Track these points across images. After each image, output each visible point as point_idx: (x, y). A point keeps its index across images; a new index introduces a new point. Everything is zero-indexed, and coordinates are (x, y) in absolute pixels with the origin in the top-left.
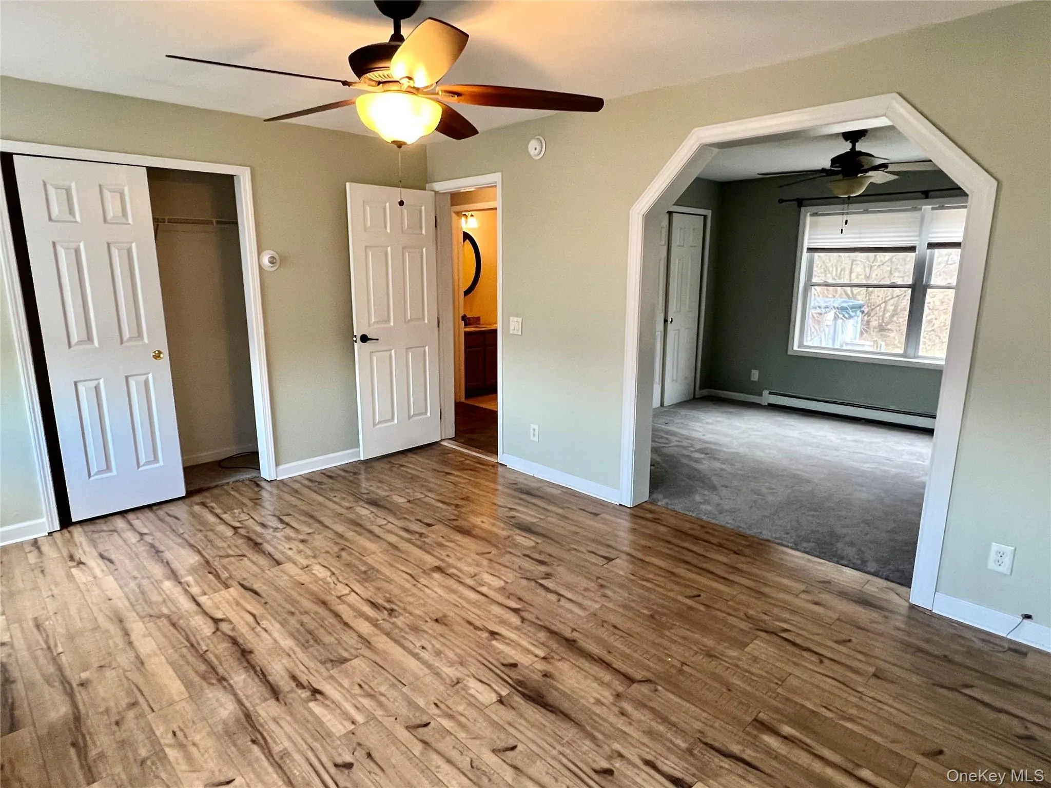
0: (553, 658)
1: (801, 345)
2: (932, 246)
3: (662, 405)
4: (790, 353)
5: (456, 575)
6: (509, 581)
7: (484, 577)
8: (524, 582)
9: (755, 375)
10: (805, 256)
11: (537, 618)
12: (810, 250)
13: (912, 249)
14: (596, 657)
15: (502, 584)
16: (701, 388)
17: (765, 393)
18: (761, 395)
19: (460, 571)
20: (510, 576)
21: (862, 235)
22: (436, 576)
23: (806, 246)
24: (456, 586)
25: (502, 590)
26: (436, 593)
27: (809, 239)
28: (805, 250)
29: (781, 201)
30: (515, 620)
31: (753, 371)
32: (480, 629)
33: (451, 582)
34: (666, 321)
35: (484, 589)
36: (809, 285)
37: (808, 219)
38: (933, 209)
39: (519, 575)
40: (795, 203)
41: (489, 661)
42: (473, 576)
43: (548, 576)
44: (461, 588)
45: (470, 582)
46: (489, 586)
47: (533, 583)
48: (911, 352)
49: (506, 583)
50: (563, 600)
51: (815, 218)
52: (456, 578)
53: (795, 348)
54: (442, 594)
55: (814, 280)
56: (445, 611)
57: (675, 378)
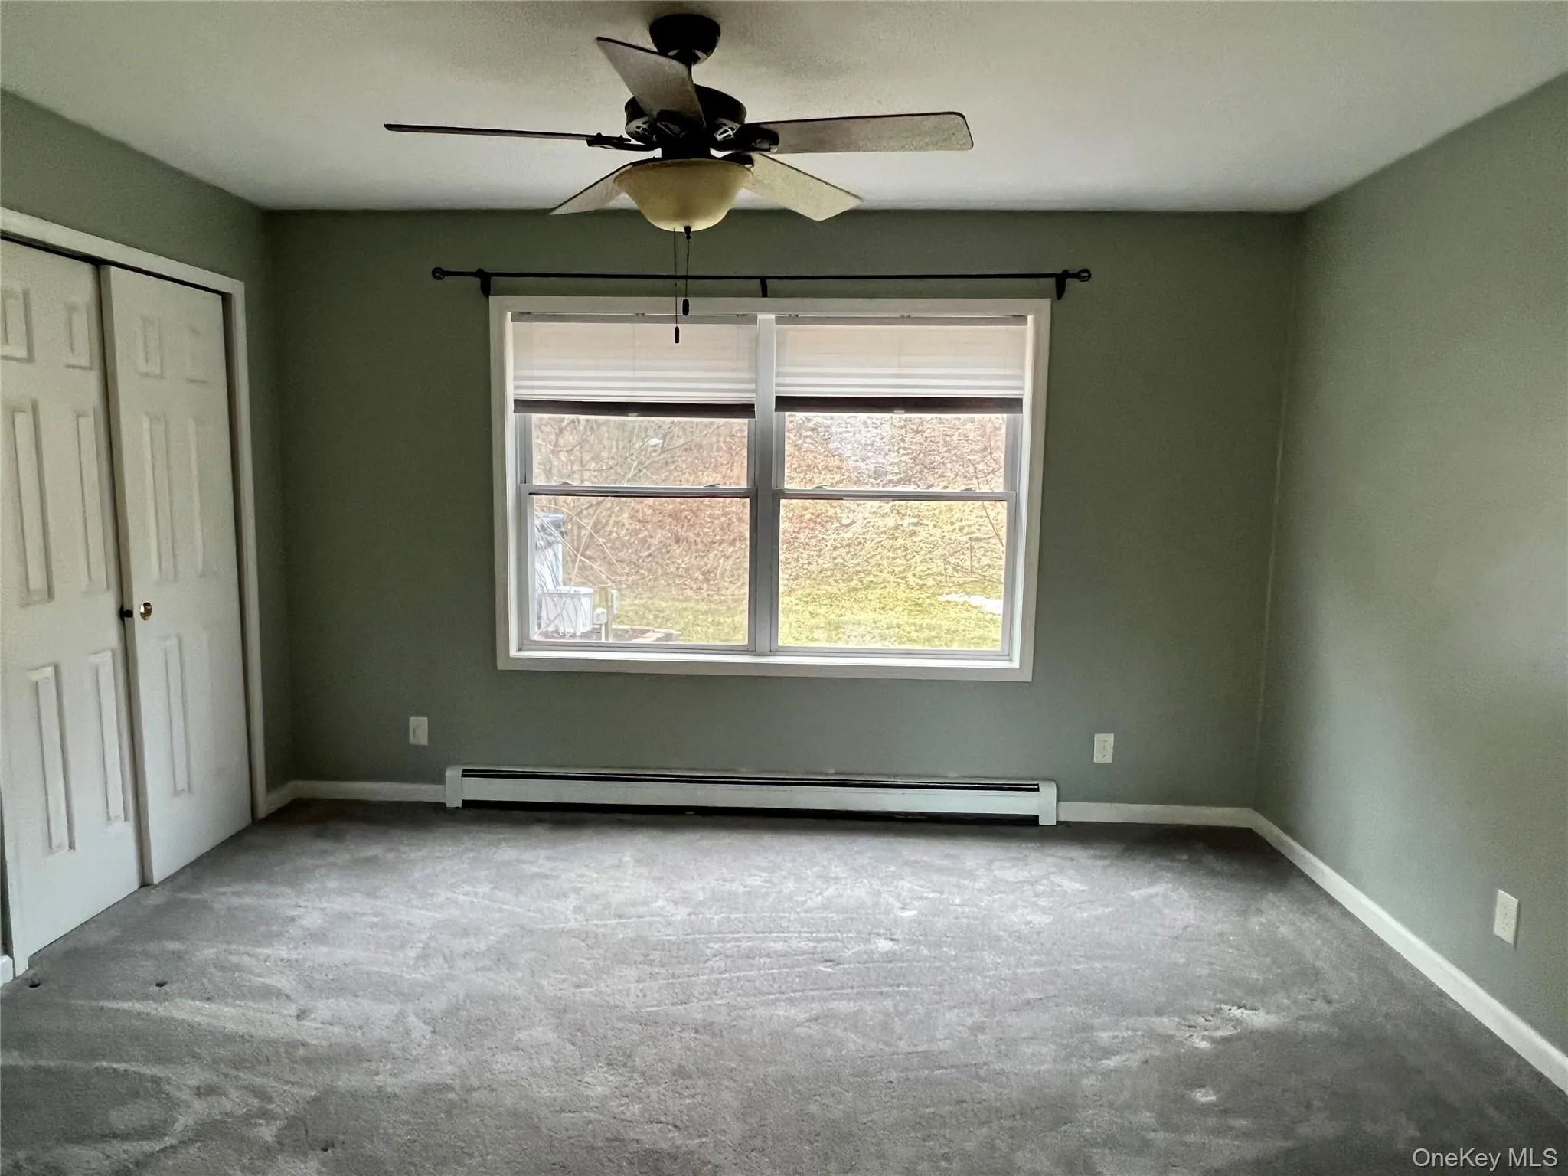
1: (524, 643)
2: (786, 403)
3: (145, 883)
4: (501, 665)
9: (419, 729)
10: (511, 417)
12: (525, 405)
13: (744, 410)
16: (272, 785)
17: (453, 773)
18: (441, 780)
21: (639, 374)
23: (511, 395)
27: (516, 378)
28: (510, 405)
29: (439, 273)
31: (413, 720)
34: (125, 614)
36: (528, 492)
37: (510, 326)
38: (779, 321)
40: (476, 282)
48: (763, 643)
51: (524, 326)
53: (514, 653)
55: (539, 480)
57: (182, 784)
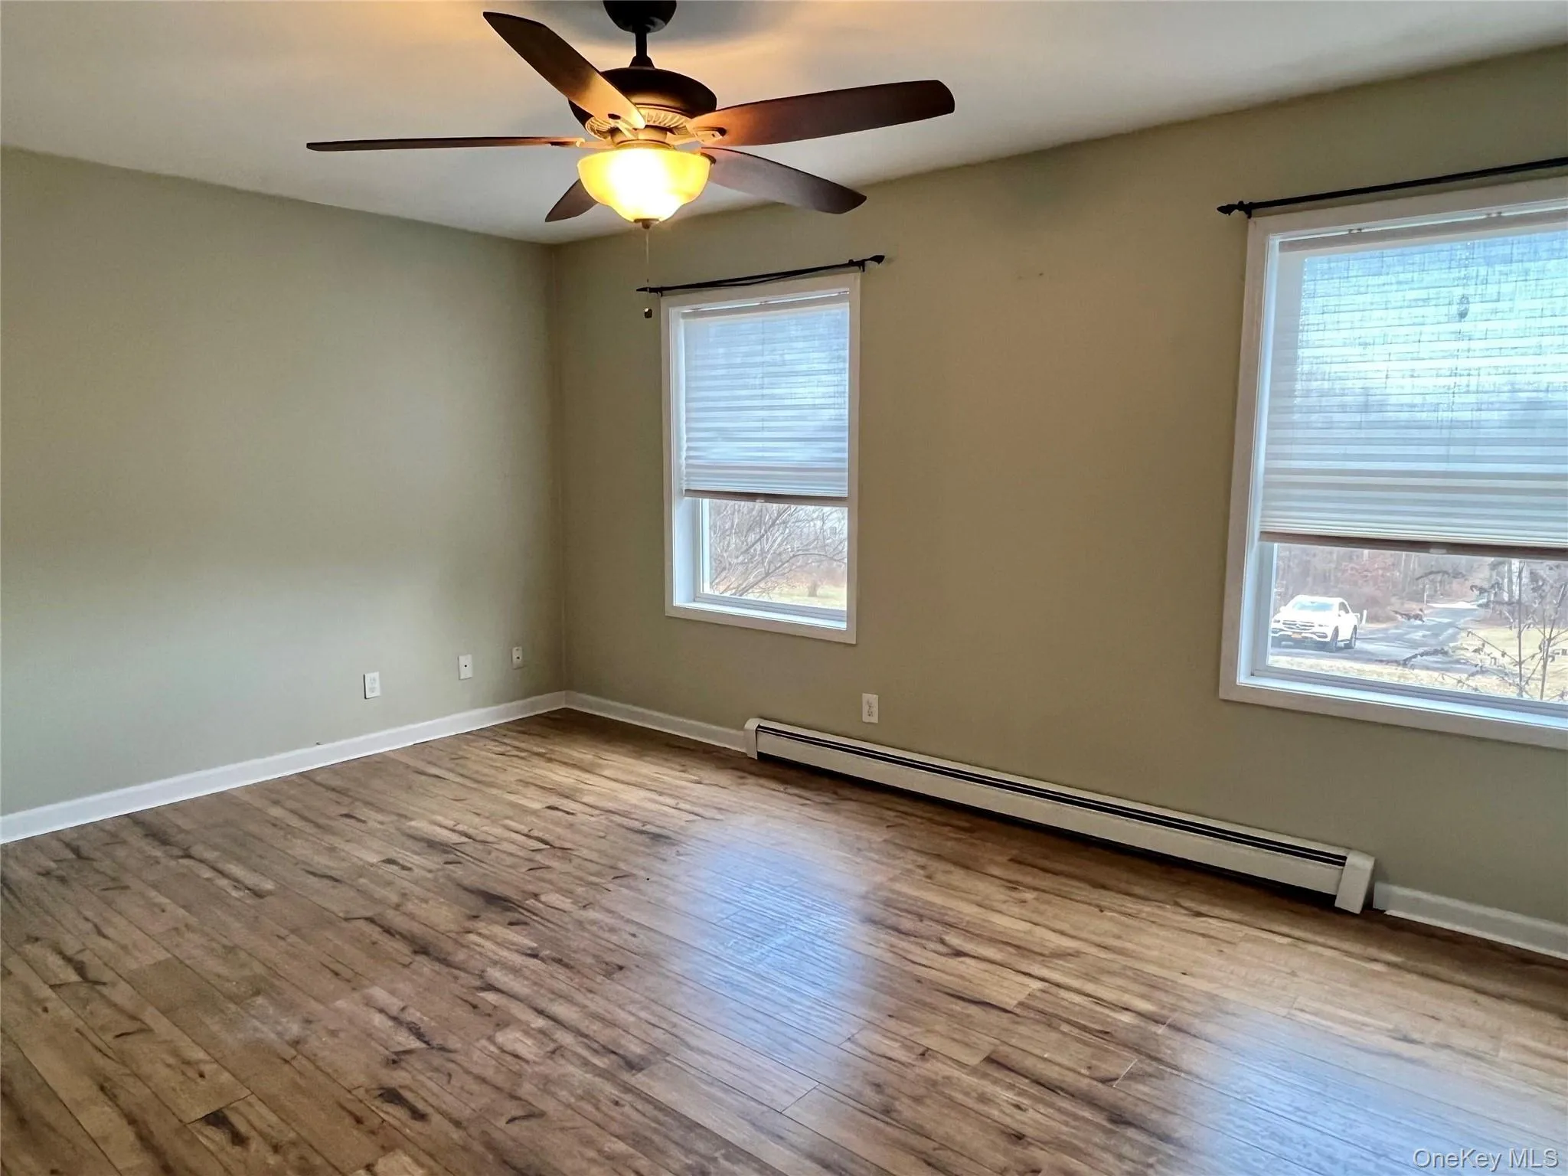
0: (457, 933)
5: (596, 1051)
6: (484, 1042)
7: (535, 1049)
8: (454, 1042)
11: (456, 978)
14: (397, 936)
15: (500, 1038)
19: (586, 1063)
20: (480, 1056)
22: (635, 1049)
24: (594, 1028)
25: (502, 1025)
26: (630, 1013)
30: (496, 975)
32: (555, 960)
33: (605, 1035)
35: (540, 1022)
39: (458, 1057)
41: (543, 925)
42: (557, 1051)
43: (395, 1061)
44: (585, 1025)
45: (566, 1038)
46: (528, 1032)
47: (437, 1041)
49: (491, 1039)
50: (394, 1010)
52: (595, 1046)
54: (620, 1011)
56: (608, 981)
